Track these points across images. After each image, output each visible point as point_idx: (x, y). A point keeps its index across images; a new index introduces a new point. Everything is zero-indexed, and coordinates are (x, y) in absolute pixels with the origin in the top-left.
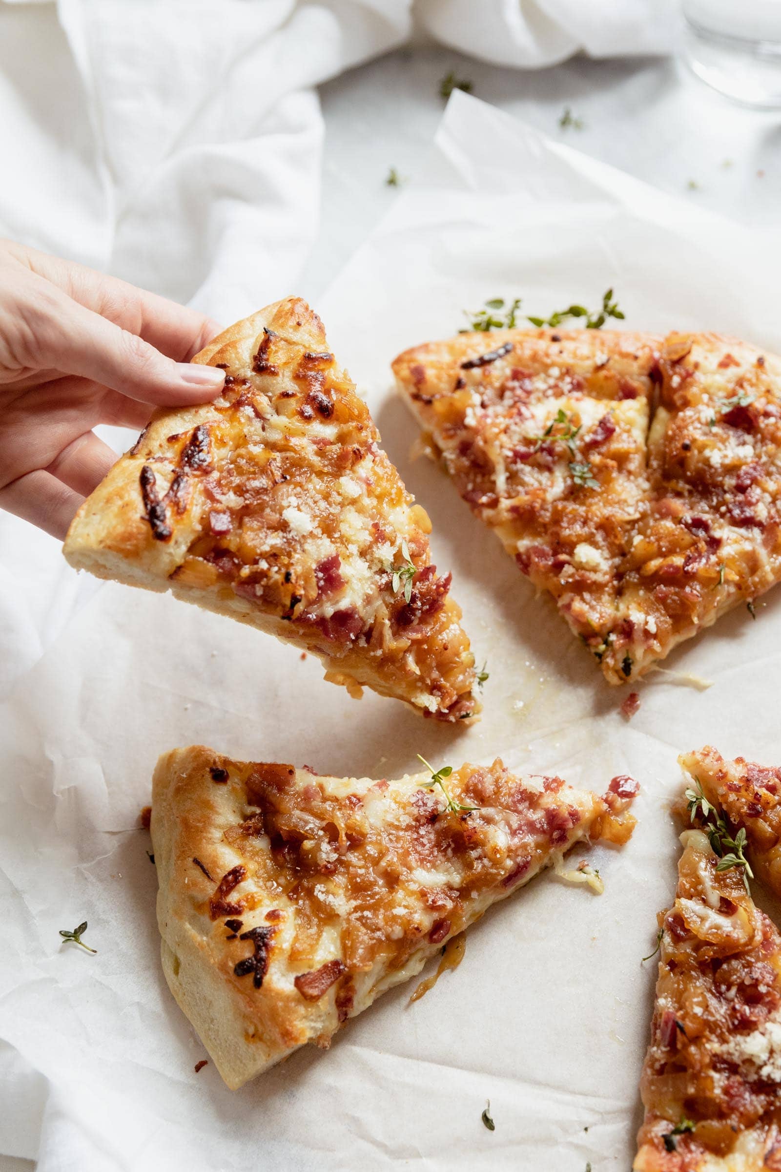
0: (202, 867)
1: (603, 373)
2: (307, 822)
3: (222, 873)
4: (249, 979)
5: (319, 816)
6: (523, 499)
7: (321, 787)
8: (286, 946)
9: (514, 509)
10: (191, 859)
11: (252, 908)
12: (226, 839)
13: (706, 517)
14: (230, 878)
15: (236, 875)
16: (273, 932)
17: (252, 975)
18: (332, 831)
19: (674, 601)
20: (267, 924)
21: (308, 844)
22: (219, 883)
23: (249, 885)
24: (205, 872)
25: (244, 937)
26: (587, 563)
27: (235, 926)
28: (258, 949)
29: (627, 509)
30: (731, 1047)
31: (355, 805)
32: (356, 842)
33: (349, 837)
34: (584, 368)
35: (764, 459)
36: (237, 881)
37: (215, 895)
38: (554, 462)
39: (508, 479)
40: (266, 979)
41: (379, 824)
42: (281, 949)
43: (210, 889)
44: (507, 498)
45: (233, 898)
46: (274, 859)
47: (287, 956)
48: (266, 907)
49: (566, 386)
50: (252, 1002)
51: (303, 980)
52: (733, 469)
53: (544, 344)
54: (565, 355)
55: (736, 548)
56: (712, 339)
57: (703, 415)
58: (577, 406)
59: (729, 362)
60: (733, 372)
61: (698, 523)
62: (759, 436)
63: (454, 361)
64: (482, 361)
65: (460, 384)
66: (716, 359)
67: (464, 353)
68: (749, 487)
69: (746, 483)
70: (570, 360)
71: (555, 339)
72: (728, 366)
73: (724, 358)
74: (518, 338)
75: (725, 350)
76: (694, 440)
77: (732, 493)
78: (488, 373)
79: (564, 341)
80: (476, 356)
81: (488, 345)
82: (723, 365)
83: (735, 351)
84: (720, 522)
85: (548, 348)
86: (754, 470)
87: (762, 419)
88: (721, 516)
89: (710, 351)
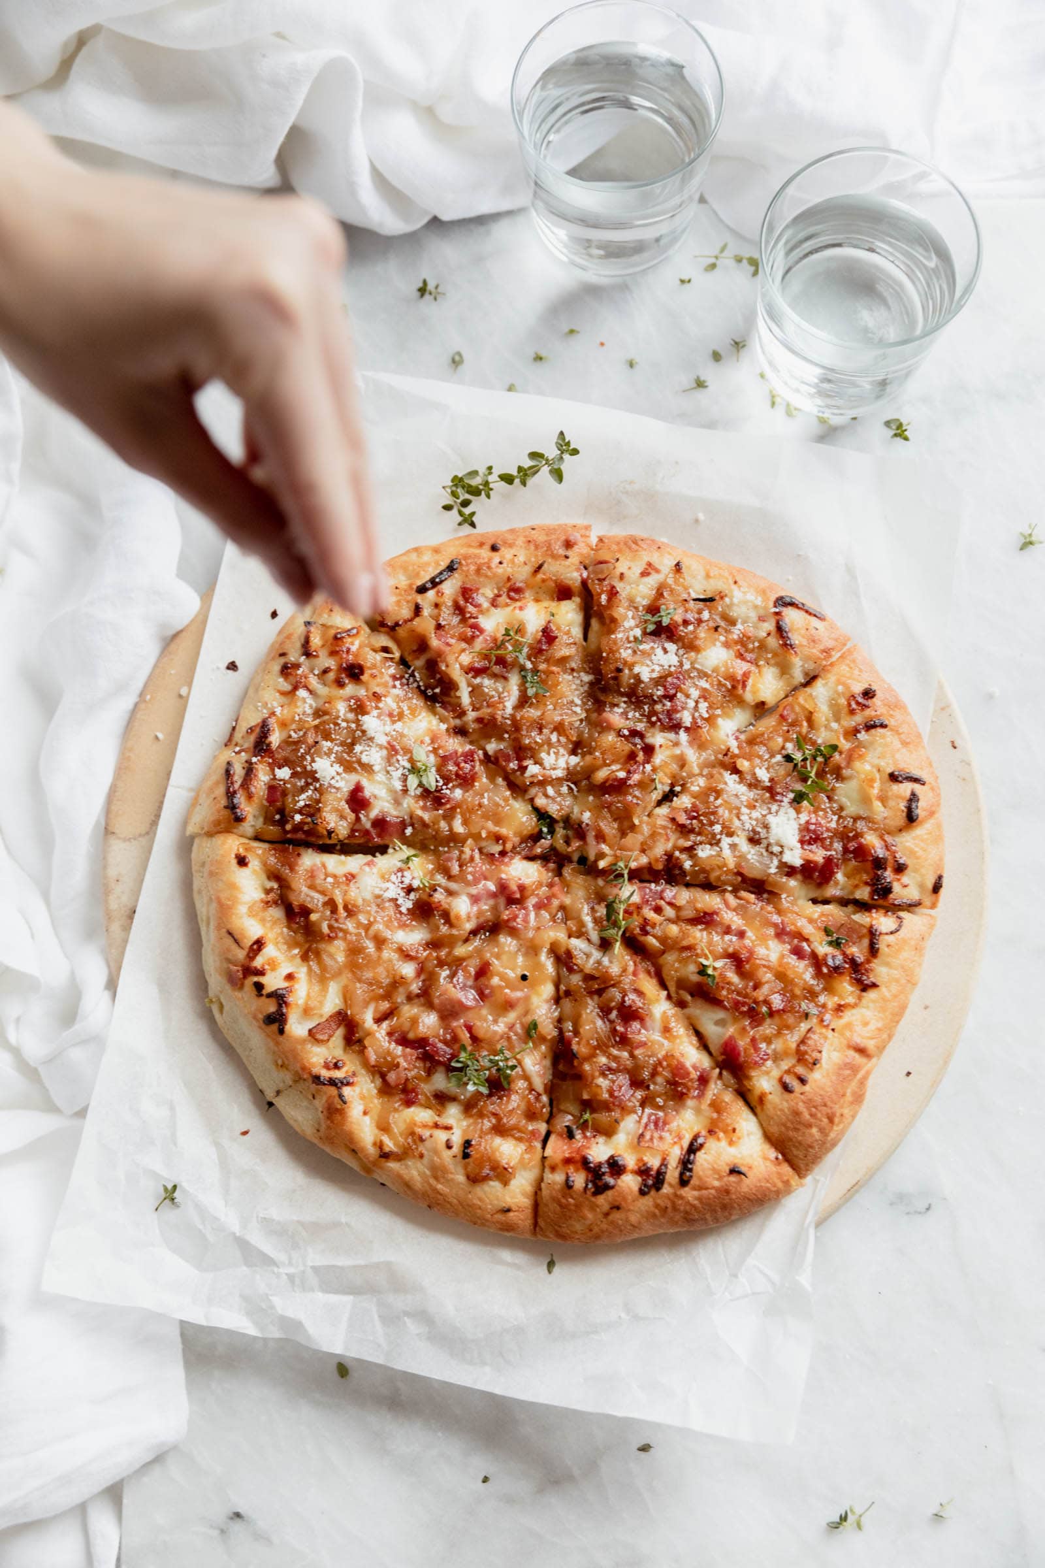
0: (233, 937)
1: (539, 576)
2: (312, 898)
3: (248, 943)
4: (275, 1027)
5: (323, 893)
6: (486, 710)
7: (324, 866)
8: (301, 1002)
9: (479, 720)
10: (224, 930)
11: (273, 969)
12: (252, 913)
13: (640, 727)
14: (255, 947)
15: (259, 944)
16: (289, 990)
17: (277, 1024)
18: (331, 904)
19: (617, 807)
20: (286, 984)
21: (314, 917)
22: (247, 950)
23: (270, 951)
24: (236, 941)
25: (269, 995)
27: (259, 987)
28: (280, 1006)
31: (350, 881)
32: (350, 911)
33: (346, 908)
34: (521, 573)
35: (687, 666)
36: (259, 949)
37: (245, 959)
38: (507, 672)
39: (470, 693)
40: (287, 1028)
41: (369, 896)
42: (297, 1004)
43: (241, 955)
44: (473, 710)
45: (258, 962)
46: (289, 927)
47: (301, 1009)
48: (285, 969)
50: (277, 1043)
51: (314, 1031)
52: (660, 681)
53: (485, 555)
54: (505, 565)
55: (668, 753)
56: (634, 546)
57: (632, 633)
58: (522, 612)
59: (650, 570)
60: (653, 581)
61: (634, 733)
62: (680, 644)
63: (410, 586)
64: (434, 583)
65: (417, 610)
66: (638, 569)
67: (417, 575)
68: (675, 695)
69: (672, 692)
70: (509, 570)
71: (494, 548)
72: (649, 574)
73: (644, 566)
74: (462, 551)
75: (646, 557)
76: (625, 663)
77: (661, 702)
78: (440, 594)
79: (503, 549)
80: (428, 578)
81: (438, 564)
82: (645, 574)
83: (655, 559)
84: (652, 730)
85: (490, 559)
86: (678, 678)
87: (681, 628)
88: (653, 724)
89: (633, 559)
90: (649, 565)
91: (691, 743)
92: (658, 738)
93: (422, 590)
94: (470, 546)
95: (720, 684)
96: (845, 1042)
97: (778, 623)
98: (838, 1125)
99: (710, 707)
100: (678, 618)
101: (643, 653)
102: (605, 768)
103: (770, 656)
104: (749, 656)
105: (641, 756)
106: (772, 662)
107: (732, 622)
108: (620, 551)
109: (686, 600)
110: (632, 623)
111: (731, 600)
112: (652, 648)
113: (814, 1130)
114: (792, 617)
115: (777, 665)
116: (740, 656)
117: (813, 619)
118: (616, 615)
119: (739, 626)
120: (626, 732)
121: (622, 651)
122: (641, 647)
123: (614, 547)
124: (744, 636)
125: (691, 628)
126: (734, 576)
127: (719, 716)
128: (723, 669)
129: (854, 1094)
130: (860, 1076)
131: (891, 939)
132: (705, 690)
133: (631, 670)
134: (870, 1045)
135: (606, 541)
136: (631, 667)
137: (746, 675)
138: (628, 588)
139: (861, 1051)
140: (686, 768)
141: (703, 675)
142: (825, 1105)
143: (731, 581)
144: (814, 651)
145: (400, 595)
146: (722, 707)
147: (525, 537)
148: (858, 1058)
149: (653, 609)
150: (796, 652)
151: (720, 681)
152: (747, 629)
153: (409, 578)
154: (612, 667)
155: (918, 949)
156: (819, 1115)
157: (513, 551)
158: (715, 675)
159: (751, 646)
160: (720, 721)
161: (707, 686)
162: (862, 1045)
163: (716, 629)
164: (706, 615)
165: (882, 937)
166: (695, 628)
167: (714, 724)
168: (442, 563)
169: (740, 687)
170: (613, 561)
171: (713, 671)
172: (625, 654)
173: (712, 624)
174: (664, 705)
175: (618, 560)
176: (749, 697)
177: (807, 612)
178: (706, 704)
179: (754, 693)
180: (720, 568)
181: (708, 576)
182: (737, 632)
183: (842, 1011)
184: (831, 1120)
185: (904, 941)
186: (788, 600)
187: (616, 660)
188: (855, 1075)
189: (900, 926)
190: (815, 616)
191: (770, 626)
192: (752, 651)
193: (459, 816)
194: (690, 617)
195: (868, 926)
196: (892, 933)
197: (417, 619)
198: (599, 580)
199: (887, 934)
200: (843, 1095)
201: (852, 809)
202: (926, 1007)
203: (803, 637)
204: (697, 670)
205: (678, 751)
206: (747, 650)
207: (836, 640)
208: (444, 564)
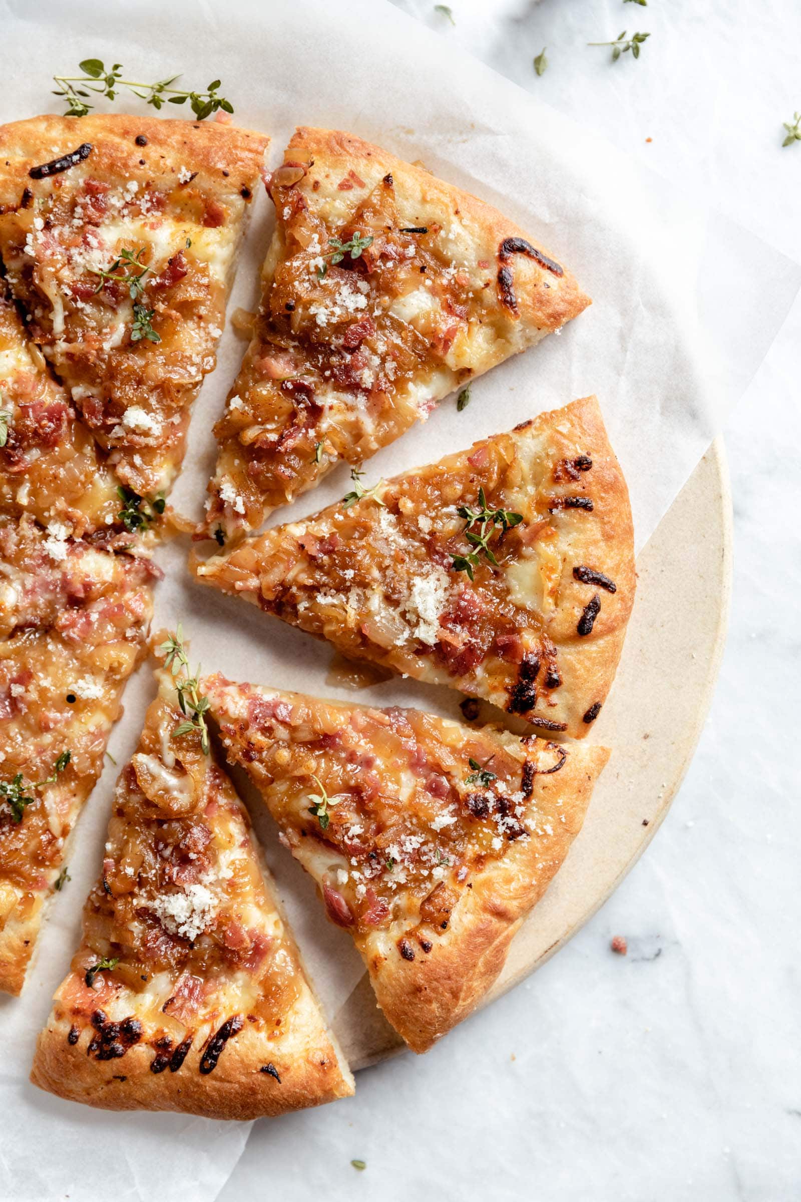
1: (187, 191)
6: (79, 346)
9: (70, 356)
13: (308, 381)
19: (267, 478)
26: (137, 426)
29: (189, 368)
30: (156, 904)
34: (166, 182)
35: (377, 313)
38: (117, 303)
39: (66, 318)
44: (64, 341)
49: (144, 205)
52: (339, 328)
53: (126, 148)
54: (147, 166)
55: (339, 417)
56: (337, 148)
57: (313, 263)
58: (152, 232)
59: (352, 182)
60: (355, 195)
61: (300, 388)
62: (374, 284)
63: (25, 164)
64: (54, 169)
65: (26, 199)
66: (337, 178)
67: (37, 153)
68: (358, 348)
69: (354, 343)
70: (152, 174)
71: (140, 142)
72: (350, 187)
73: (346, 176)
74: (100, 136)
75: (350, 164)
76: (299, 299)
77: (340, 353)
78: (58, 184)
79: (150, 145)
80: (48, 159)
81: (65, 145)
82: (345, 186)
83: (361, 167)
84: (324, 387)
85: (130, 154)
86: (364, 327)
87: (379, 263)
88: (327, 380)
89: (334, 165)
90: (352, 175)
91: (369, 410)
92: (328, 399)
93: (36, 174)
94: (111, 131)
95: (416, 340)
96: (481, 903)
97: (500, 272)
98: (464, 1000)
99: (399, 368)
100: (375, 251)
101: (324, 288)
102: (257, 427)
103: (484, 312)
104: (459, 308)
105: (303, 416)
106: (486, 320)
107: (445, 263)
108: (319, 152)
109: (389, 228)
110: (318, 249)
111: (447, 234)
112: (338, 284)
113: (435, 1006)
114: (520, 267)
115: (492, 324)
116: (449, 309)
117: (546, 273)
118: (297, 237)
119: (452, 271)
120: (290, 386)
121: (296, 283)
122: (323, 282)
123: (313, 146)
124: (456, 282)
125: (390, 264)
126: (456, 204)
127: (409, 380)
128: (423, 321)
129: (487, 963)
130: (497, 942)
131: (548, 779)
132: (396, 346)
133: (306, 308)
134: (512, 906)
135: (305, 136)
136: (307, 305)
137: (451, 333)
138: (322, 201)
139: (500, 914)
140: (361, 442)
141: (398, 326)
142: (449, 978)
143: (451, 211)
144: (540, 314)
145: (10, 174)
146: (415, 369)
147: (183, 135)
148: (496, 923)
149: (346, 235)
150: (515, 312)
151: (417, 337)
152: (461, 274)
153: (27, 153)
154: (282, 302)
155: (583, 791)
156: (441, 989)
157: (161, 151)
158: (412, 327)
159: (464, 296)
160: (411, 386)
161: (398, 341)
162: (501, 908)
163: (422, 269)
164: (411, 251)
165: (537, 777)
166: (395, 266)
167: (402, 388)
168: (70, 145)
169: (441, 347)
170: (305, 165)
171: (410, 323)
172: (301, 288)
173: (418, 263)
174: (342, 358)
175: (312, 164)
176: (451, 360)
177: (540, 262)
178: (394, 364)
179: (458, 357)
180: (442, 192)
181: (424, 201)
182: (447, 276)
183: (482, 864)
184: (455, 995)
185: (565, 782)
186: (518, 244)
187: (289, 294)
188: (490, 943)
189: (561, 764)
190: (549, 268)
191: (490, 274)
192: (465, 302)
193: (28, 485)
194: (391, 249)
195: (522, 761)
196: (550, 772)
197: (22, 211)
198: (285, 187)
199: (543, 773)
200: (475, 966)
201: (519, 596)
202: (646, 737)
203: (528, 294)
204: (391, 318)
205: (351, 417)
206: (457, 300)
207: (570, 303)
208: (73, 146)
